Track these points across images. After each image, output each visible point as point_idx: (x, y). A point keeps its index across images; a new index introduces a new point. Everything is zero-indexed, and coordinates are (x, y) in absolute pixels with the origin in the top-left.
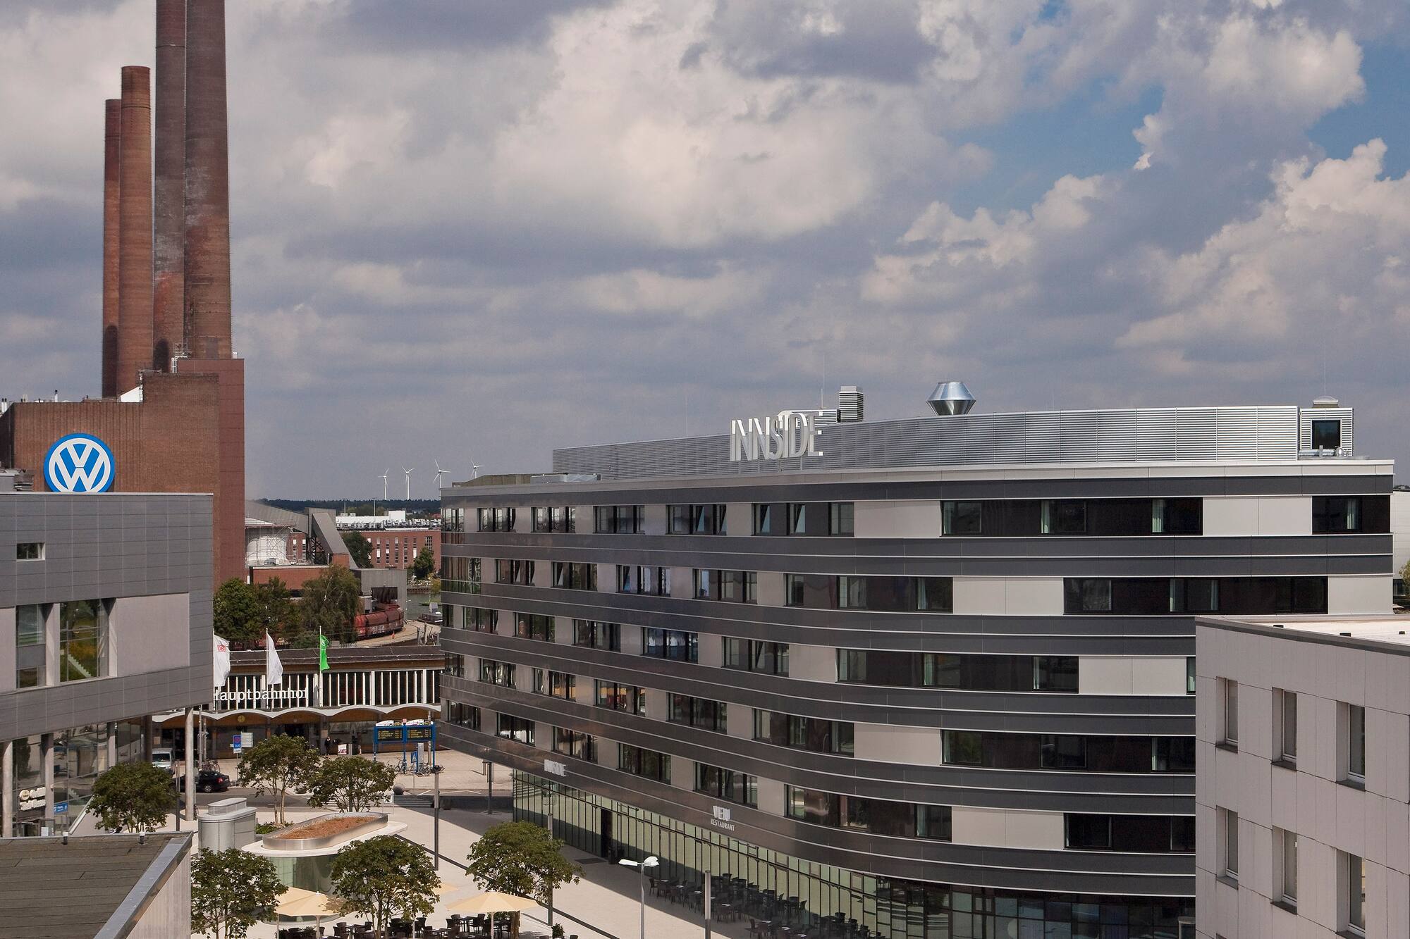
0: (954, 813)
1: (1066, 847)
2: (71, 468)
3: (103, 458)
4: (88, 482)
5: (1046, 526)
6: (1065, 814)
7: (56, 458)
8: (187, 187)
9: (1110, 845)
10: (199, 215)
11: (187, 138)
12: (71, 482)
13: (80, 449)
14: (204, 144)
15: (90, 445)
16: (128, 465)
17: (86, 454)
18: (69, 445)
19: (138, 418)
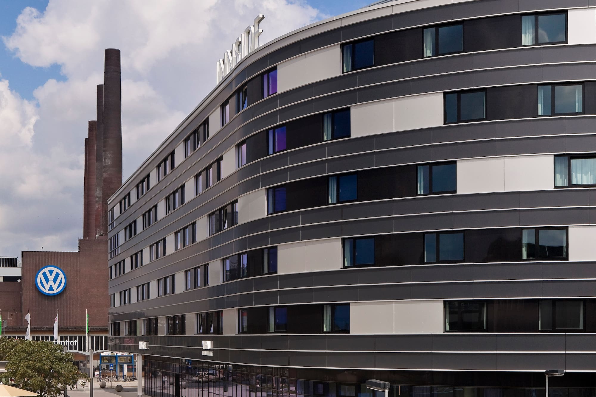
0: (351, 307)
1: (446, 331)
2: (47, 280)
3: (62, 276)
4: (55, 287)
5: (428, 51)
6: (445, 301)
7: (40, 276)
8: (103, 160)
9: (485, 328)
10: (109, 173)
11: (104, 139)
12: (47, 287)
13: (51, 272)
14: (111, 141)
15: (56, 270)
16: (73, 280)
17: (54, 274)
18: (46, 270)
19: (77, 259)
